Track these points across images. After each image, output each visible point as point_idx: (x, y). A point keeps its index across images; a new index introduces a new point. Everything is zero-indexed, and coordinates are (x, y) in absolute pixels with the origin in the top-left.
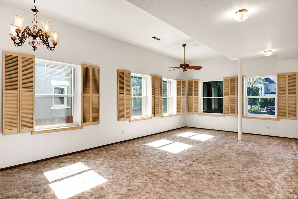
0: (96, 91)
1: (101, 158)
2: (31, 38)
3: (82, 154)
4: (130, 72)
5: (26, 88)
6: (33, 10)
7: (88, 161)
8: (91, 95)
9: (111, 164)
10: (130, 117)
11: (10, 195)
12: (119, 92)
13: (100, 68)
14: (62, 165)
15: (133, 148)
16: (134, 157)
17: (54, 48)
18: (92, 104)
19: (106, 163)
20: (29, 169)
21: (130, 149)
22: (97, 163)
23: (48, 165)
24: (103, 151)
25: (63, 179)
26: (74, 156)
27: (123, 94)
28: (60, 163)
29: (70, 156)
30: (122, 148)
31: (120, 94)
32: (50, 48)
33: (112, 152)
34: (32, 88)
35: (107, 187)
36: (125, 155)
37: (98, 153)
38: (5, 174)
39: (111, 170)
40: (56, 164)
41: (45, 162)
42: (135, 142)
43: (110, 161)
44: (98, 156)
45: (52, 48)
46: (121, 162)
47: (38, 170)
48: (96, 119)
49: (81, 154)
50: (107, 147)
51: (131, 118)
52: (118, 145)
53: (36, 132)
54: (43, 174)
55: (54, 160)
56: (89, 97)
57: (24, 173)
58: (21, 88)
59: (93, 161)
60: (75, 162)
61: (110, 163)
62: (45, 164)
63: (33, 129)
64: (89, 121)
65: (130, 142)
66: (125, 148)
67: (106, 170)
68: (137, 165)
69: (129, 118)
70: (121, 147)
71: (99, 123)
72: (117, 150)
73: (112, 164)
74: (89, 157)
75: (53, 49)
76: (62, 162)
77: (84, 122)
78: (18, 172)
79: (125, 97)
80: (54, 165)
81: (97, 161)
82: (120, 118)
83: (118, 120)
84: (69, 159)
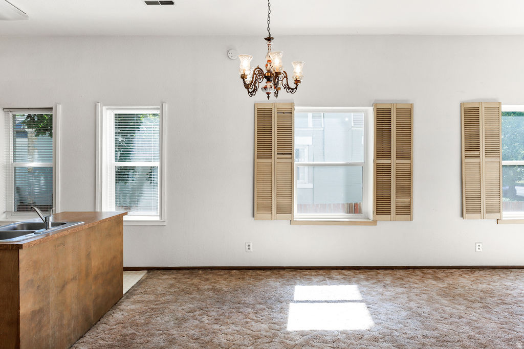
0: (405, 152)
1: (400, 289)
2: (265, 80)
3: (372, 273)
4: (500, 103)
5: (283, 154)
6: (266, 39)
7: (372, 286)
8: (394, 161)
9: (412, 303)
10: (499, 212)
11: (243, 302)
12: (464, 153)
13: (414, 106)
14: (328, 281)
15: (493, 286)
16: (480, 305)
17: (296, 88)
18: (395, 180)
19: (403, 299)
20: (282, 276)
21: (482, 286)
22: (386, 295)
23: (309, 277)
24: (415, 278)
25: (314, 302)
26: (355, 273)
27: (478, 157)
28: (327, 279)
29: (349, 272)
30: (465, 281)
31: (466, 157)
32: (290, 90)
33: (434, 282)
34: (291, 154)
35: (369, 340)
36: (460, 295)
37: (400, 278)
38: (255, 274)
39: (404, 313)
40: (321, 278)
41: (307, 272)
42: (512, 274)
43: (414, 298)
44: (398, 283)
45: (293, 89)
46: (437, 305)
47: (292, 280)
48: (406, 210)
49: (369, 273)
50: (430, 271)
51: (503, 216)
52: (457, 272)
53: (296, 221)
54: (293, 287)
55: (321, 272)
56: (389, 166)
57: (274, 279)
58: (276, 154)
59: (381, 290)
60: (350, 282)
61: (410, 301)
62: (306, 275)
63: (292, 217)
64: (390, 213)
65: (498, 271)
66: (471, 283)
67: (394, 310)
68: (469, 323)
69: (497, 216)
70: (464, 277)
71: (411, 219)
72: (449, 281)
73: (413, 305)
74: (379, 281)
75: (295, 90)
76: (330, 278)
77: (378, 213)
78: (269, 276)
79: (483, 165)
80: (315, 279)
81: (389, 291)
82: (468, 211)
83: (462, 215)
84: (344, 275)
